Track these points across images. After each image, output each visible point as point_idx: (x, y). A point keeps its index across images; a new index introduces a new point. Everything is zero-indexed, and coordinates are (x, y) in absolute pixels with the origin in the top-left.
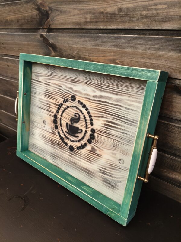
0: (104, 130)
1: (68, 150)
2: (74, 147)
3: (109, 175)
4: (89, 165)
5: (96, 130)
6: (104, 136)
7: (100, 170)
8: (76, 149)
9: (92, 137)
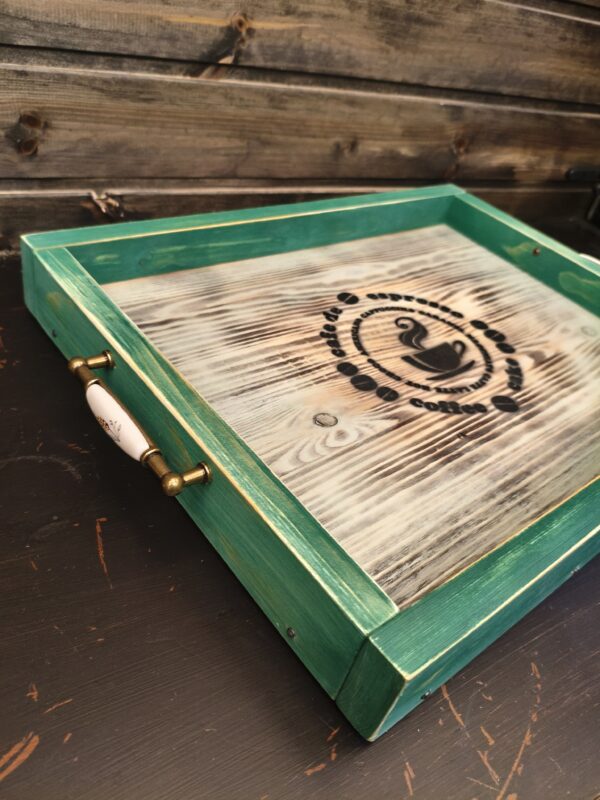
0: (491, 308)
2: (504, 394)
6: (506, 317)
8: (512, 393)
9: (496, 337)
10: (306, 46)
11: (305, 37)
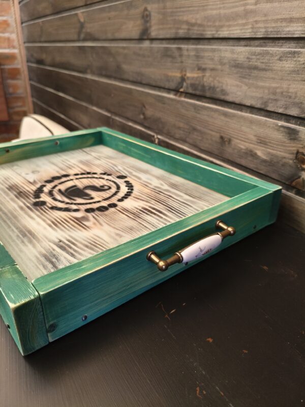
0: (135, 211)
1: (29, 203)
2: (48, 204)
3: (68, 252)
4: (45, 228)
5: (119, 206)
6: (126, 215)
7: (61, 241)
8: (48, 207)
9: (102, 209)
10: (205, 84)
11: (205, 80)
